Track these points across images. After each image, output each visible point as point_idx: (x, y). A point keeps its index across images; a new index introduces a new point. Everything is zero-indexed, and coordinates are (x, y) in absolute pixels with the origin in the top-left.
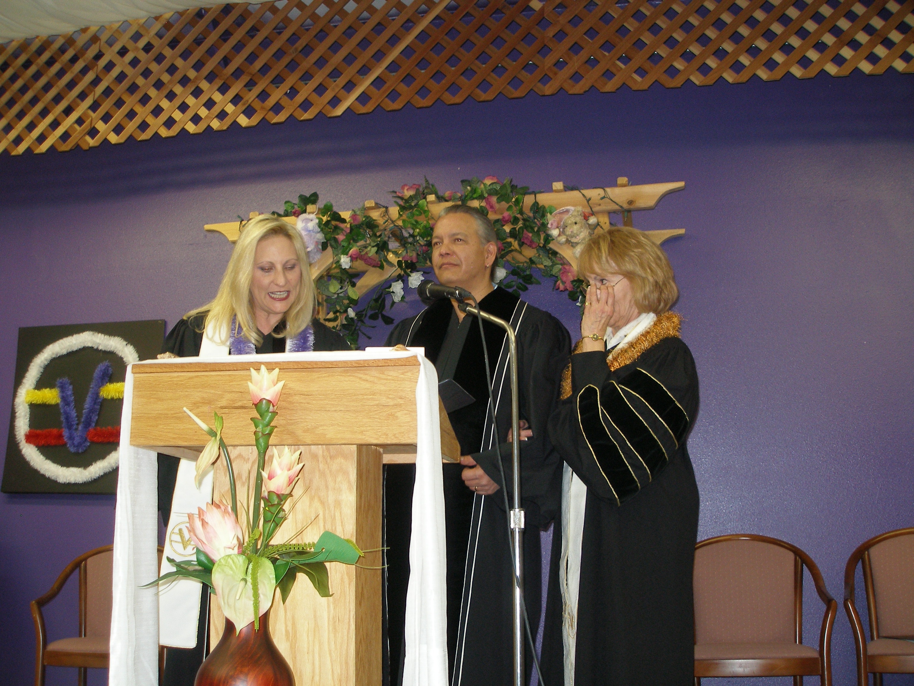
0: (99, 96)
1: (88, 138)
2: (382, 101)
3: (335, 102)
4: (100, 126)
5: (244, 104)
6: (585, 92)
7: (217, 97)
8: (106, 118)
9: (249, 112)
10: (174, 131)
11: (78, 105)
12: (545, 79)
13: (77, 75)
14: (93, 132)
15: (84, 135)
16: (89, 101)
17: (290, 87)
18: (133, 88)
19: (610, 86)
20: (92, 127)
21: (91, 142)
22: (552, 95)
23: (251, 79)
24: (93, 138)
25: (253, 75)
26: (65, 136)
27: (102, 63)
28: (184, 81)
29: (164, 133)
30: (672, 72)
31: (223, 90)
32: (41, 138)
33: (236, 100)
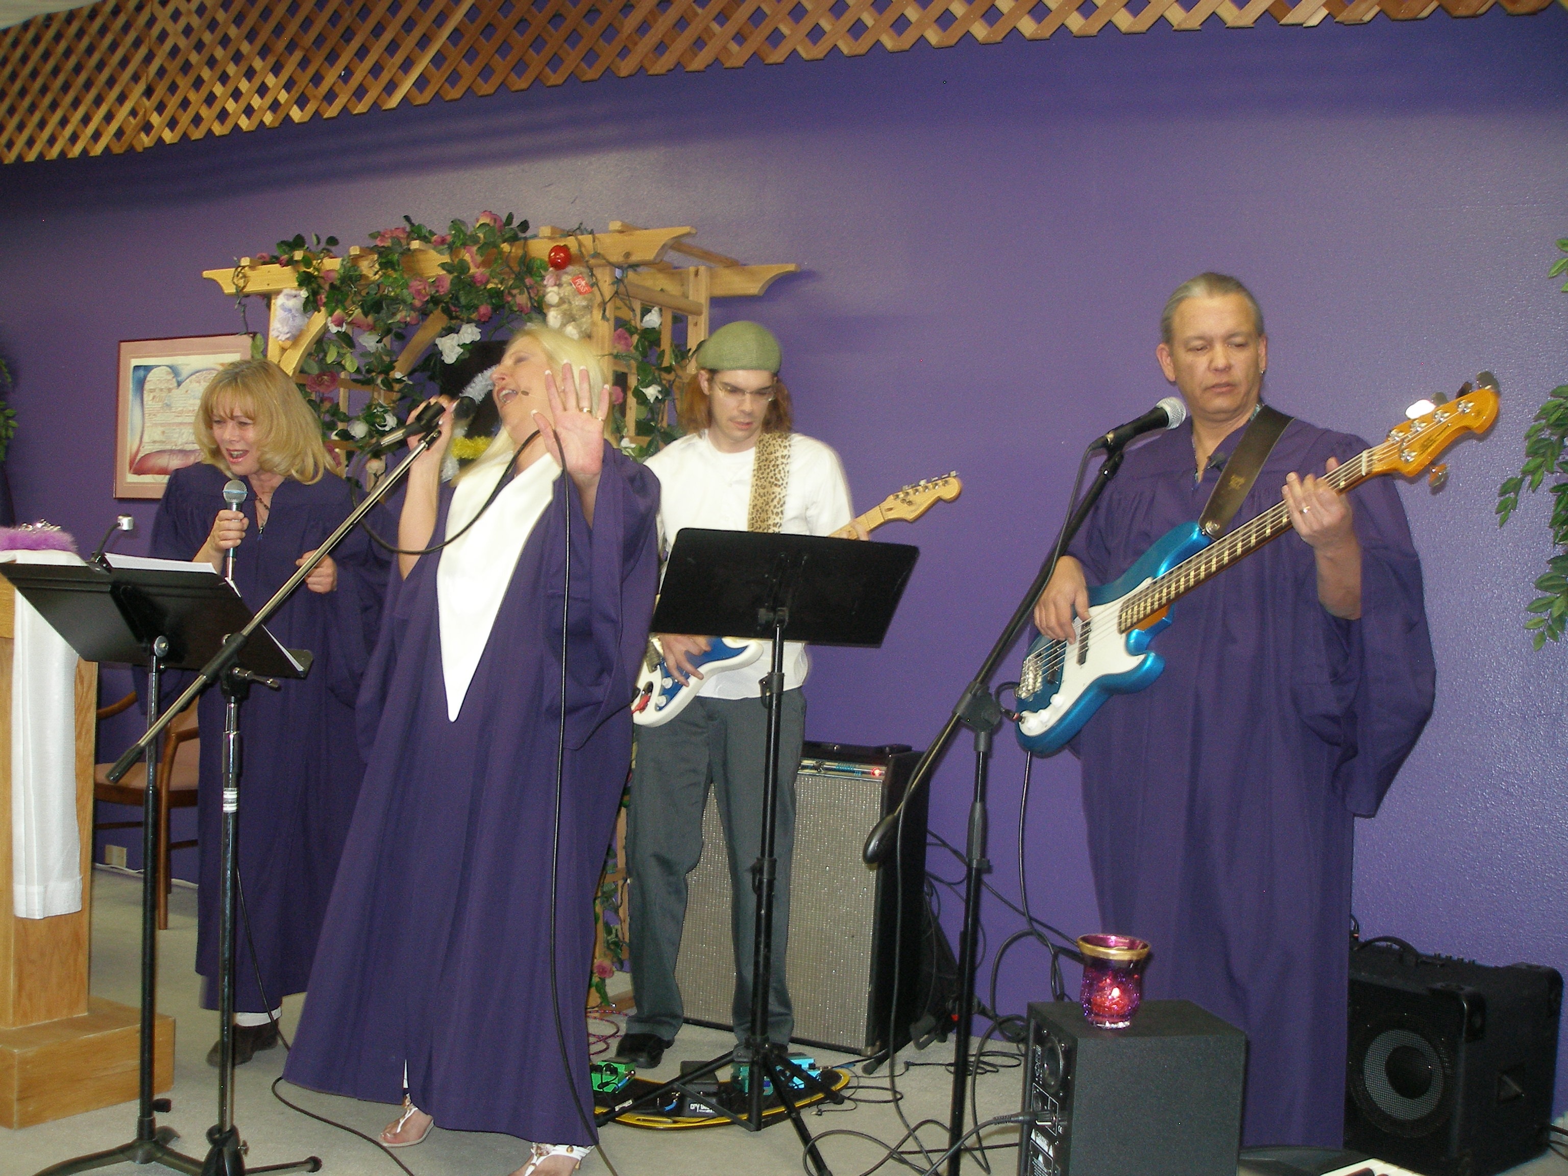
0: (154, 78)
1: (143, 135)
2: (440, 89)
3: (391, 87)
5: (297, 92)
6: (669, 71)
7: (271, 80)
8: (160, 108)
9: (302, 102)
10: (227, 128)
11: (131, 91)
12: (624, 53)
13: (128, 51)
14: (147, 127)
15: (139, 133)
16: (141, 87)
17: (343, 67)
18: (186, 67)
19: (698, 63)
20: (147, 119)
21: (146, 141)
22: (630, 76)
23: (304, 56)
24: (147, 135)
25: (307, 51)
26: (119, 134)
27: (155, 31)
28: (237, 57)
29: (218, 129)
30: (776, 38)
31: (276, 70)
32: (96, 136)
33: (289, 86)
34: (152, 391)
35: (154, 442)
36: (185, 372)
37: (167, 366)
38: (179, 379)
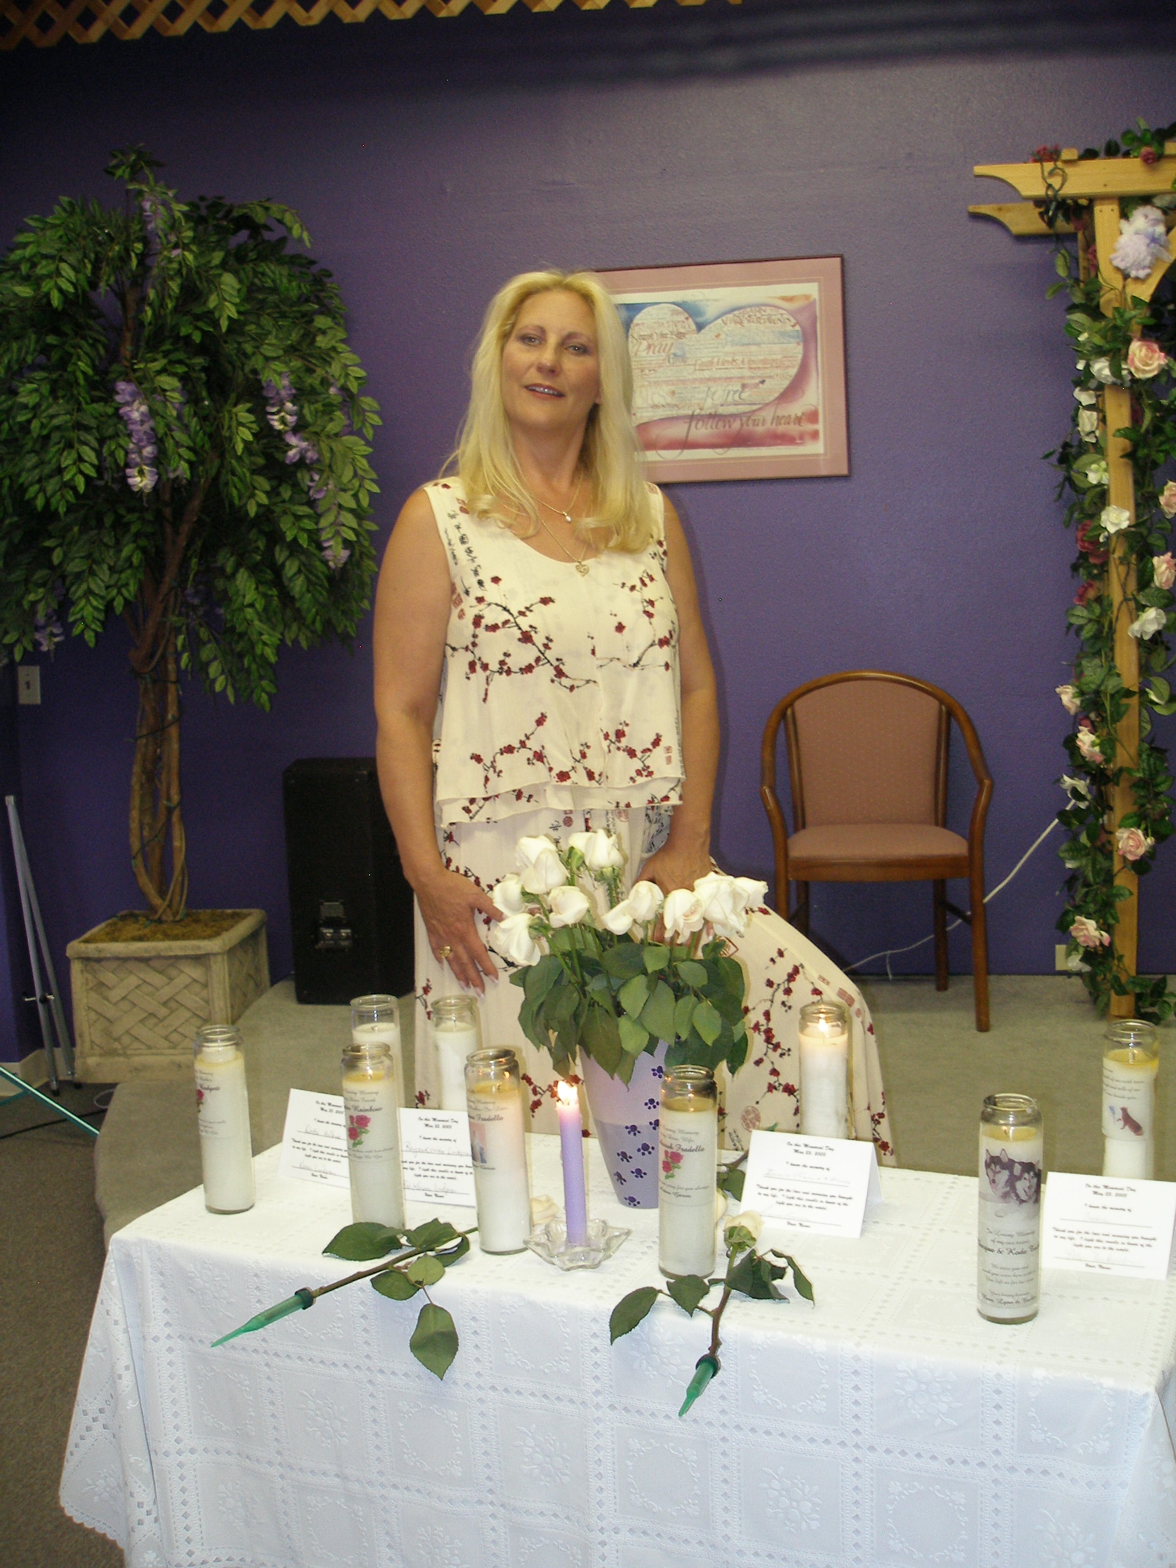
34: (643, 338)
35: (655, 406)
36: (711, 311)
37: (674, 303)
38: (700, 320)
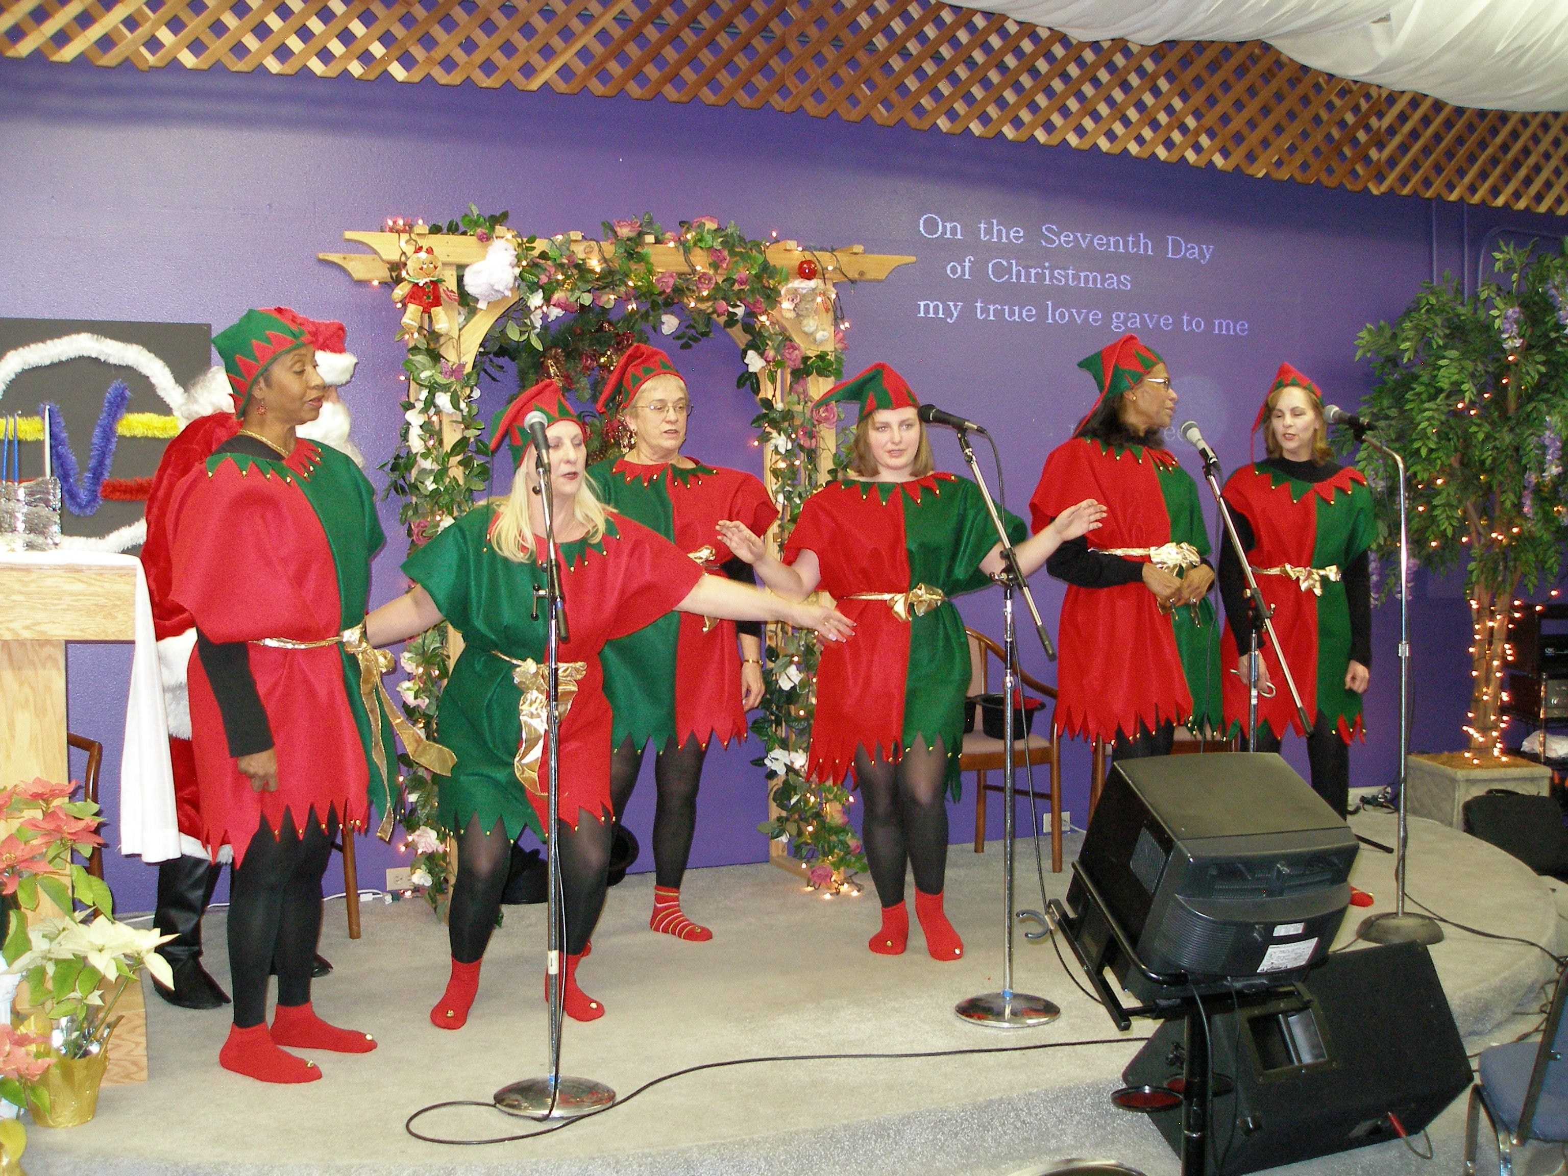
1: (143, 50)
4: (165, 35)
5: (398, 49)
6: (827, 116)
7: (358, 28)
8: (175, 25)
9: (407, 61)
10: (289, 68)
12: (784, 91)
14: (153, 44)
15: (140, 47)
20: (152, 34)
21: (152, 59)
22: (791, 113)
24: (153, 53)
26: (106, 43)
29: (275, 67)
30: (919, 110)
31: (367, 19)
32: (61, 38)
33: (387, 39)
